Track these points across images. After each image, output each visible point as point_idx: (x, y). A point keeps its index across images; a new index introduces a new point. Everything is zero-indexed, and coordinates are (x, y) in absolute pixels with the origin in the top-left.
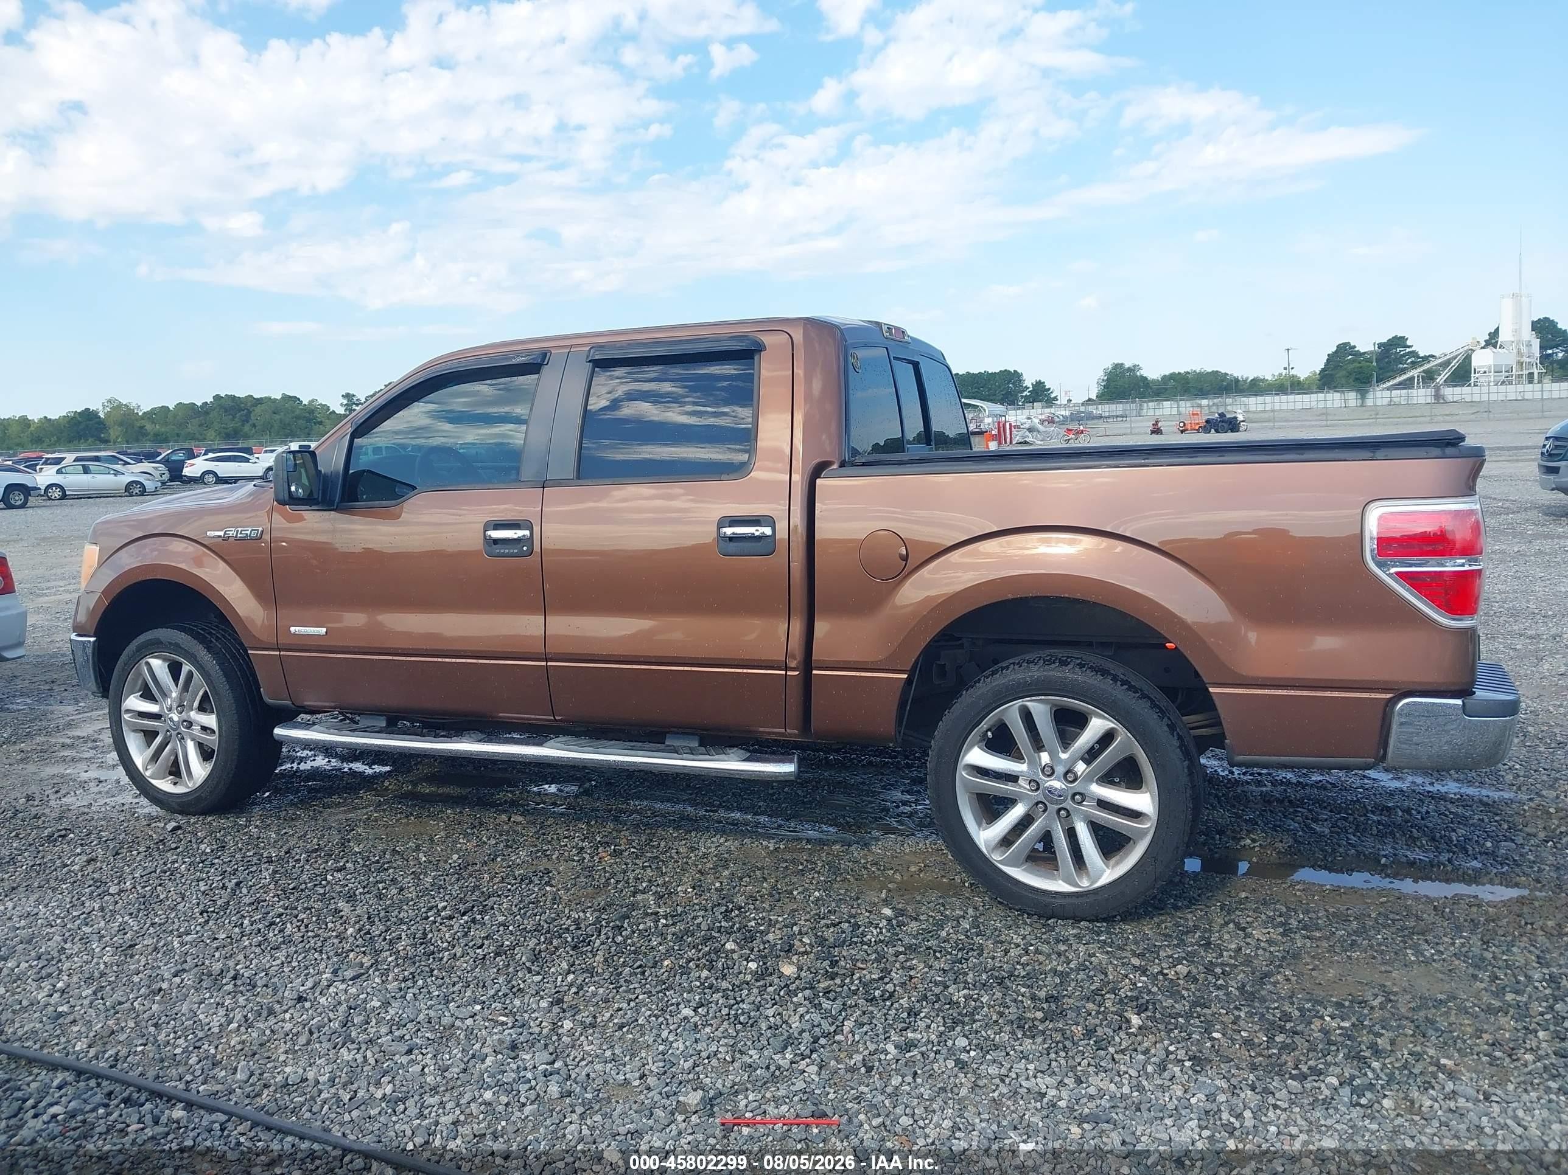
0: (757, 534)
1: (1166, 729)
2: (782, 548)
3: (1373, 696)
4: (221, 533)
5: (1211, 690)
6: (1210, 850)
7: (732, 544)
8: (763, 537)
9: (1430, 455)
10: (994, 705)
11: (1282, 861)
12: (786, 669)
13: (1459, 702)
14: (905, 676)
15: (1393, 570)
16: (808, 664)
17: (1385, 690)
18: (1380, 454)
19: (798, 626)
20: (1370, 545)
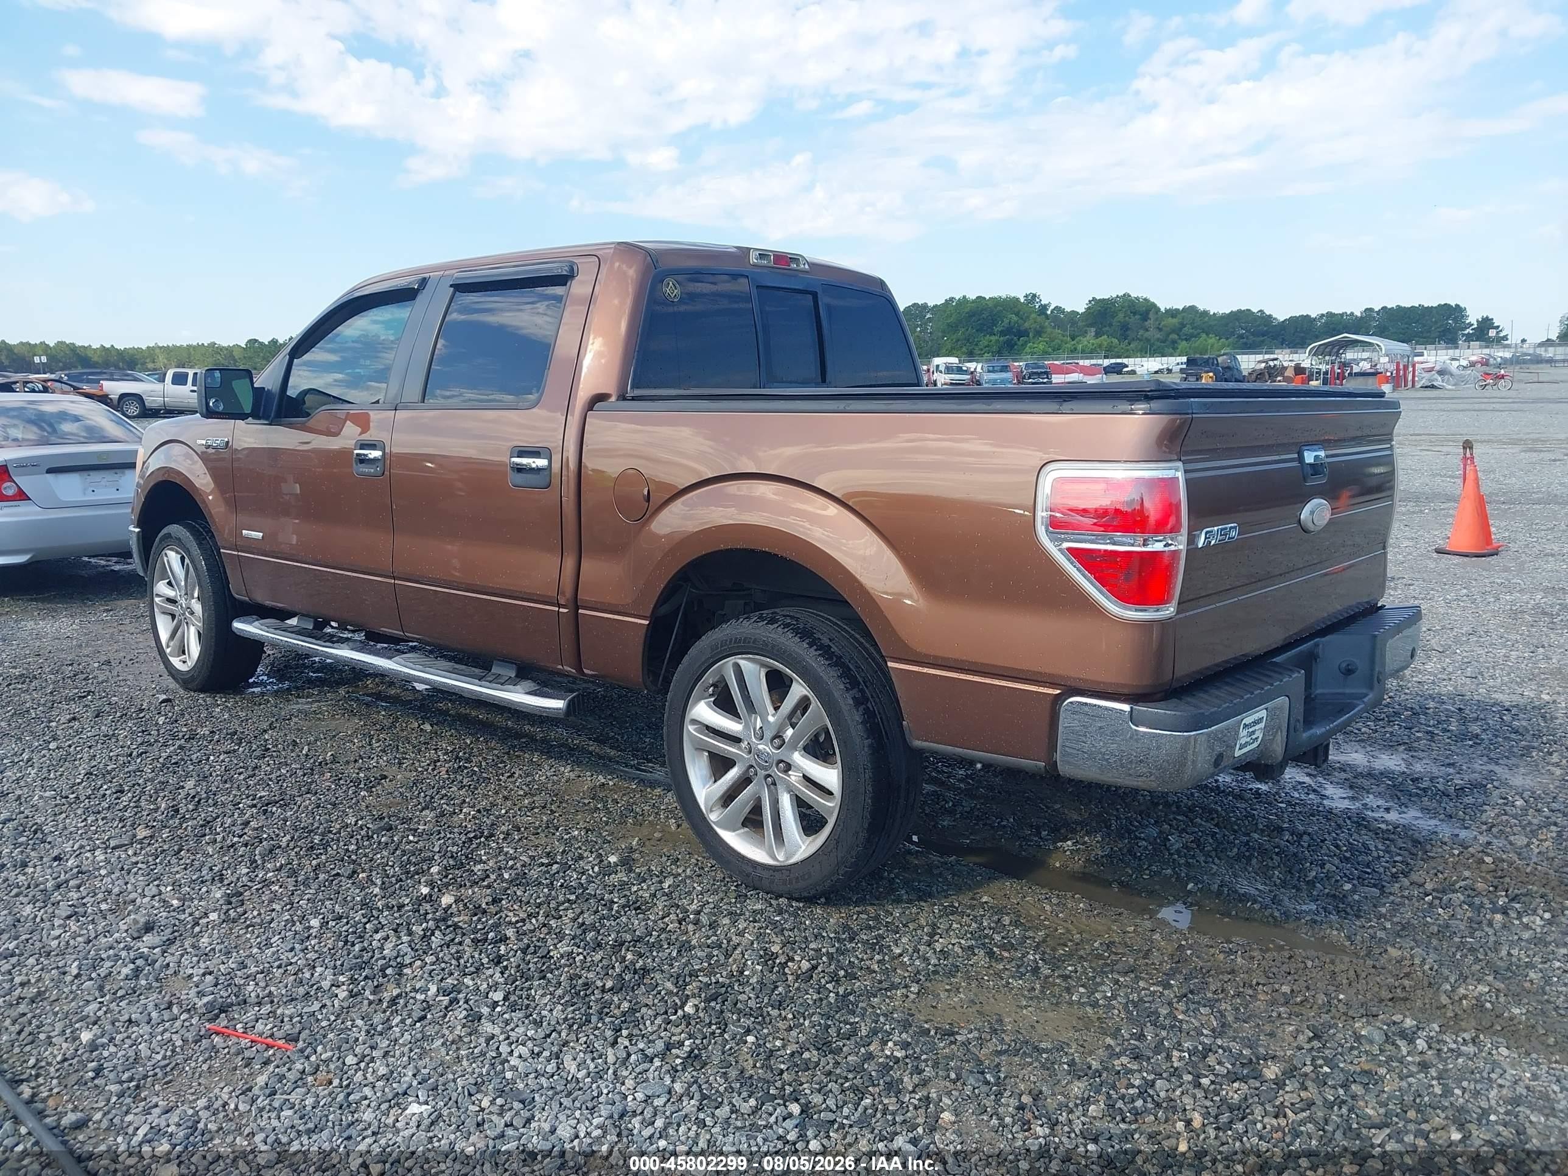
0: (534, 466)
1: (851, 702)
2: (556, 481)
3: (1041, 690)
4: (204, 442)
5: (890, 664)
6: (1021, 846)
7: (520, 475)
8: (539, 470)
9: (1116, 410)
10: (711, 660)
11: (1087, 870)
12: (559, 606)
13: (1126, 707)
14: (647, 622)
15: (1066, 545)
16: (576, 604)
17: (1053, 685)
18: (1067, 406)
19: (569, 563)
20: (1041, 514)
